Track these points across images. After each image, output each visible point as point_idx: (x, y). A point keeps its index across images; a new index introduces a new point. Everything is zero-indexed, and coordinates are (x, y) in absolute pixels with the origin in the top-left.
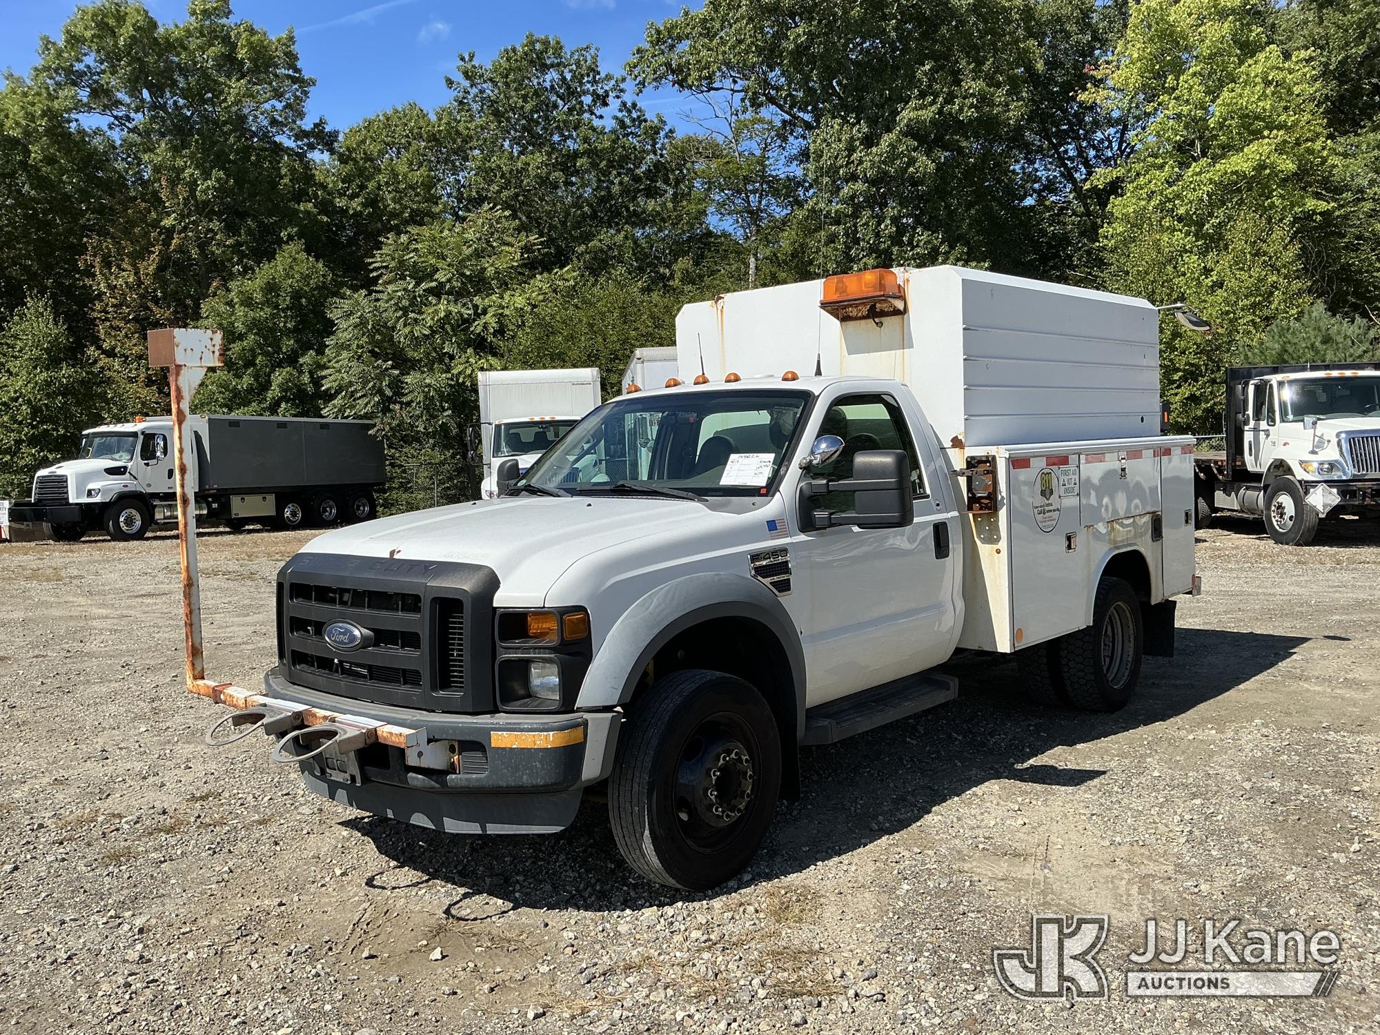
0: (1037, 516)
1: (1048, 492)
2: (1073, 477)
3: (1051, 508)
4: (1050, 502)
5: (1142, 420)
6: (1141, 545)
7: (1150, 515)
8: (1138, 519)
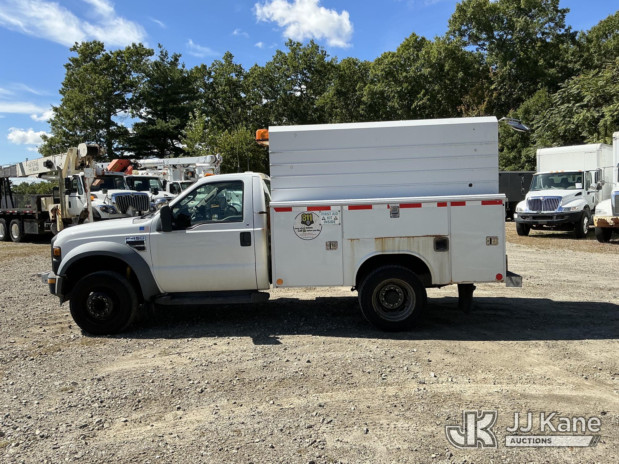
1: (308, 222)
2: (334, 216)
3: (310, 229)
4: (310, 226)
5: (471, 185)
6: (417, 252)
7: (432, 237)
8: (415, 238)
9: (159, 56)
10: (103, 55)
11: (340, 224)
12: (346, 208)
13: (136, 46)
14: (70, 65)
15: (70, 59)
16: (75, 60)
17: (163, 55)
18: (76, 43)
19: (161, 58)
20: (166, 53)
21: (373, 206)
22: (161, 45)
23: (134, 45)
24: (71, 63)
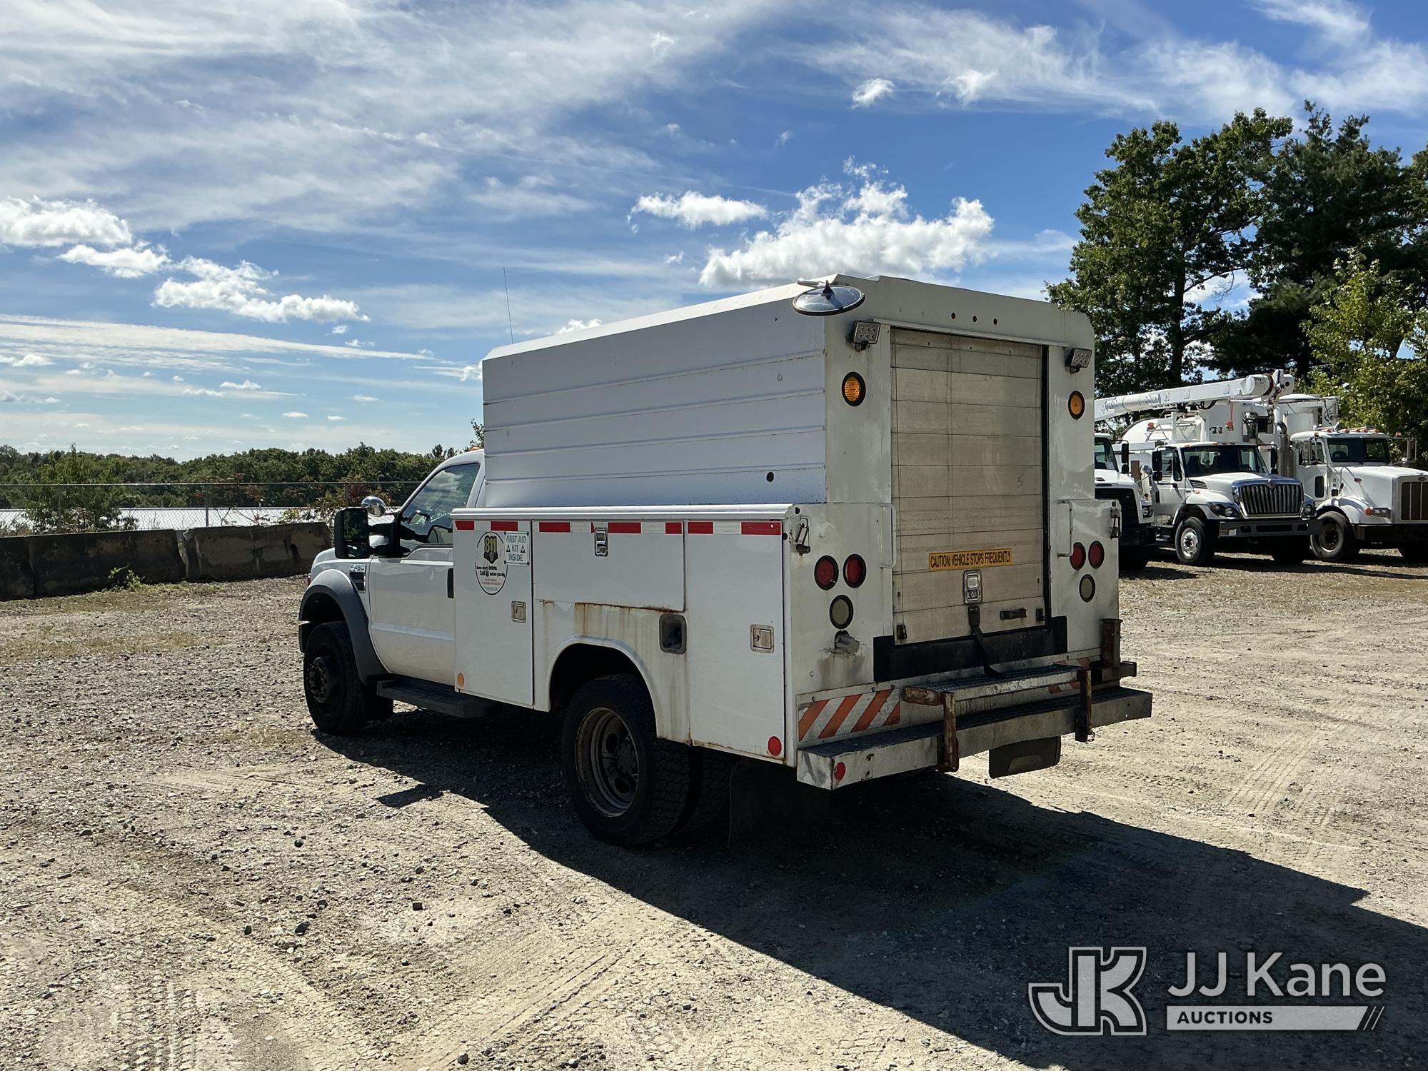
0: (479, 576)
1: (491, 555)
2: (520, 545)
3: (494, 571)
4: (493, 565)
5: (770, 477)
6: (633, 647)
7: (657, 612)
8: (633, 610)
9: (1307, 132)
10: (1176, 152)
11: (528, 564)
12: (536, 525)
13: (1246, 121)
14: (1096, 188)
15: (1098, 176)
16: (1110, 177)
17: (1318, 127)
18: (1120, 137)
19: (1311, 135)
20: (1324, 122)
21: (573, 525)
22: (1311, 104)
23: (1239, 118)
24: (1101, 184)
